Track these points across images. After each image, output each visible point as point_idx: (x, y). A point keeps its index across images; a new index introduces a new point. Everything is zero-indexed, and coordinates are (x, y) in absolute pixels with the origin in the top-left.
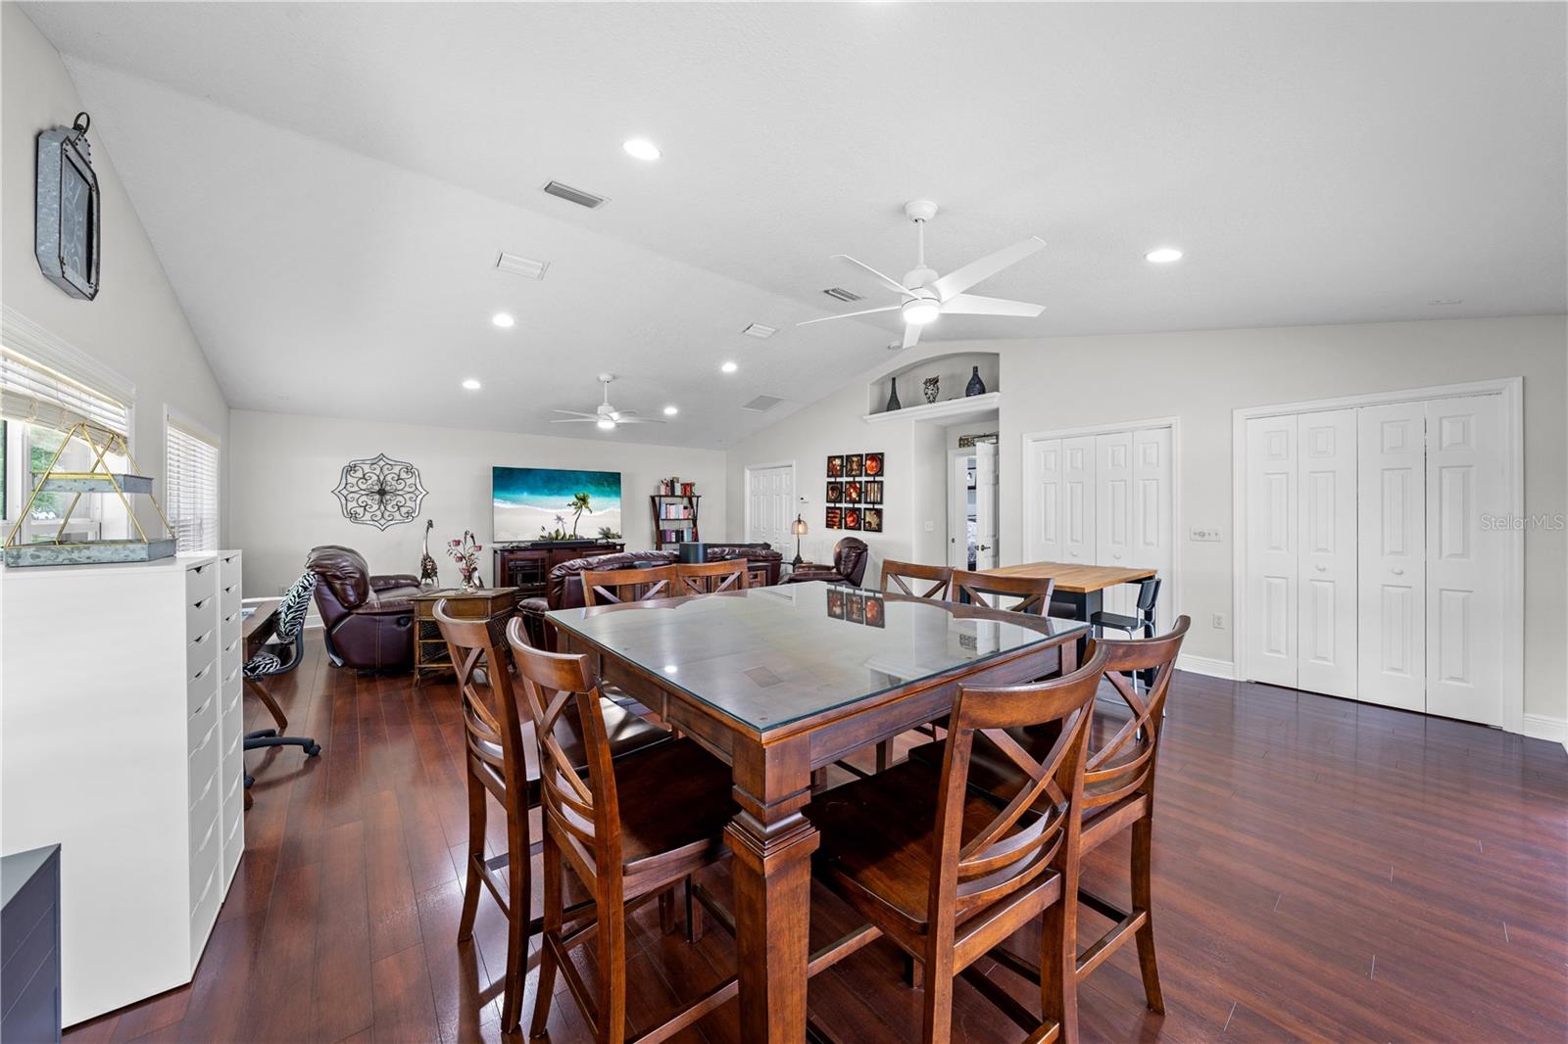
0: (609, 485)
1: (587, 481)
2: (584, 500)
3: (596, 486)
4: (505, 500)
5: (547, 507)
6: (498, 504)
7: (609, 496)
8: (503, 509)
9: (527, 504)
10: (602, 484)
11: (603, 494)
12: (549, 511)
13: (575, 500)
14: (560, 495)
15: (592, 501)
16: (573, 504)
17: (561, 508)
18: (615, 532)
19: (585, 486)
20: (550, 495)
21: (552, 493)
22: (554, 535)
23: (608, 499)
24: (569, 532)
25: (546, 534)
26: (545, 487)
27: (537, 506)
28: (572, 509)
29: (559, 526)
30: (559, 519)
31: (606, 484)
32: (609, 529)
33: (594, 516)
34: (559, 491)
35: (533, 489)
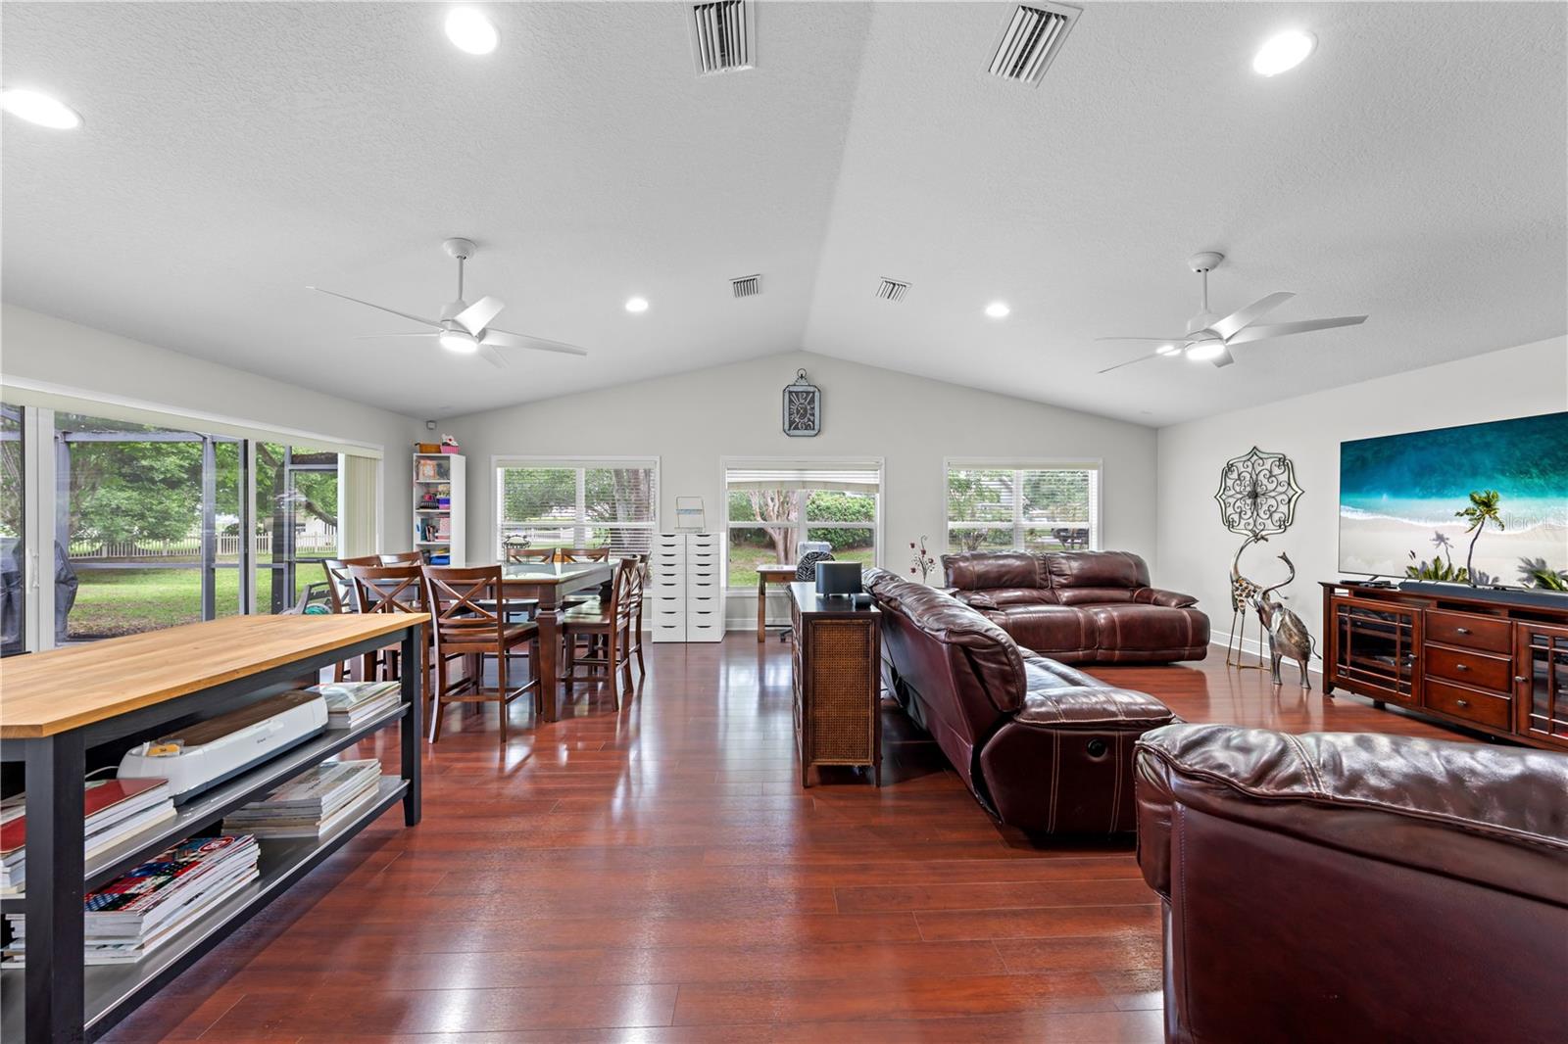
0: (1543, 472)
1: (1494, 469)
2: (1487, 505)
3: (1513, 475)
5: (1419, 518)
7: (1543, 493)
8: (1355, 520)
9: (1387, 514)
10: (1527, 473)
11: (1529, 491)
12: (1422, 524)
13: (1470, 504)
14: (1443, 495)
15: (1505, 506)
16: (1467, 512)
17: (1443, 519)
18: (1557, 570)
19: (1490, 477)
20: (1423, 497)
21: (1428, 492)
22: (1431, 567)
24: (1459, 563)
25: (1417, 564)
26: (1416, 484)
27: (1404, 517)
28: (1465, 522)
29: (1441, 552)
30: (1440, 538)
31: (1534, 471)
32: (1543, 562)
33: (1509, 536)
34: (1441, 490)
35: (1397, 489)
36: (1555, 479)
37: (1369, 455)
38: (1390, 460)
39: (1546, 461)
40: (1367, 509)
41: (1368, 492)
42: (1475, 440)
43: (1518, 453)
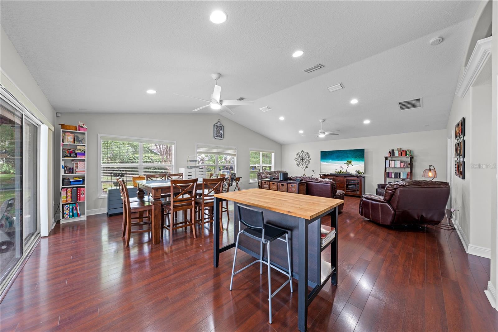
0: (359, 158)
1: (351, 157)
2: (350, 162)
3: (354, 158)
4: (324, 162)
6: (322, 163)
7: (359, 161)
8: (324, 164)
9: (331, 163)
10: (357, 158)
11: (357, 160)
12: (338, 165)
13: (347, 162)
14: (342, 161)
15: (353, 162)
17: (342, 164)
18: (361, 172)
19: (350, 158)
20: (338, 161)
21: (339, 160)
22: (340, 172)
23: (359, 162)
24: (345, 171)
25: (337, 171)
26: (337, 159)
27: (334, 164)
28: (346, 165)
29: (341, 169)
30: (341, 167)
31: (358, 158)
32: (359, 171)
33: (354, 167)
34: (342, 160)
35: (333, 159)
36: (361, 159)
37: (327, 153)
38: (331, 155)
39: (360, 156)
40: (326, 162)
41: (327, 160)
42: (348, 152)
43: (355, 155)
